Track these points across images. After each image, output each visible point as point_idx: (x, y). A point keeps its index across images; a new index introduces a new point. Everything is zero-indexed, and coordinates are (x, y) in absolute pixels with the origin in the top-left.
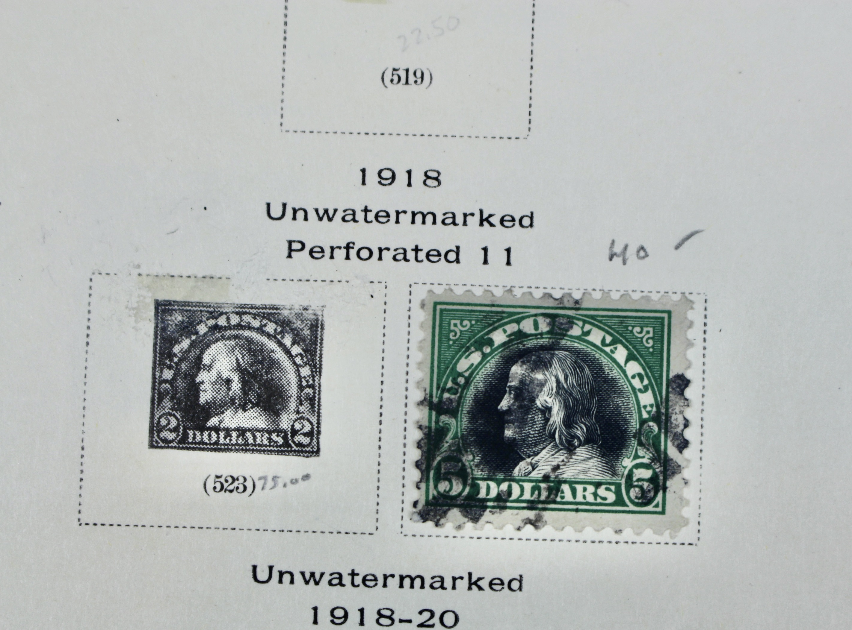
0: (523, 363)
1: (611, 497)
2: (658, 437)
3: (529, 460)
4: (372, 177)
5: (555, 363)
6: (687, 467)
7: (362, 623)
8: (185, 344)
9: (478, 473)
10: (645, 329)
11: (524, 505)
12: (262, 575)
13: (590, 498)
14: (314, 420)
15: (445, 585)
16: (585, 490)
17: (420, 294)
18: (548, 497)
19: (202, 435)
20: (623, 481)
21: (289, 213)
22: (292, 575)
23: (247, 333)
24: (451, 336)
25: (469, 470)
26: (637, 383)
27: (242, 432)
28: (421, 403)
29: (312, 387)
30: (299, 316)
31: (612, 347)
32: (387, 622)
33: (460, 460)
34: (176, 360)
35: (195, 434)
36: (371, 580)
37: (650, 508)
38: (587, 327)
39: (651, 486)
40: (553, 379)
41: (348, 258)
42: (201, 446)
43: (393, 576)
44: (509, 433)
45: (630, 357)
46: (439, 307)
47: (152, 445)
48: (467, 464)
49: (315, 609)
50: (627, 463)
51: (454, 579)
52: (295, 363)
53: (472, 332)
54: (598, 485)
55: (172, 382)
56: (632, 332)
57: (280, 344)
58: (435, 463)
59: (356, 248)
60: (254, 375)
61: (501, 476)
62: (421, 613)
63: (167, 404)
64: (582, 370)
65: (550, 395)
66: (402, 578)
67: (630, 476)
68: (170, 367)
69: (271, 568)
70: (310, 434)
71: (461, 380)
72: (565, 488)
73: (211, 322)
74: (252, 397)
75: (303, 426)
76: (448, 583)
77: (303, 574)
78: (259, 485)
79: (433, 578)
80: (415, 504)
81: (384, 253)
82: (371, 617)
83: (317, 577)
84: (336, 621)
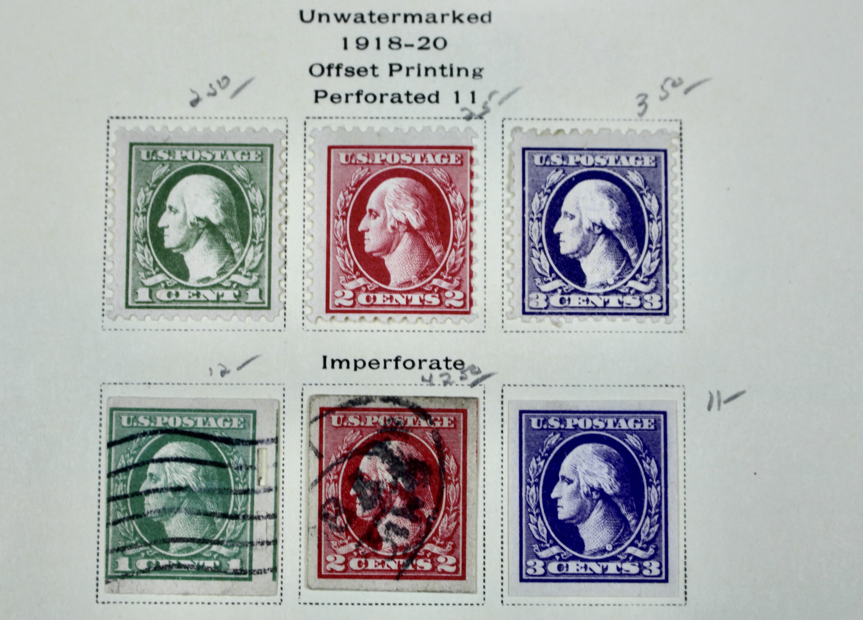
7: (378, 47)
12: (307, 17)
15: (437, 20)
22: (328, 17)
32: (396, 46)
36: (384, 18)
43: (399, 15)
49: (345, 40)
51: (443, 16)
62: (420, 39)
66: (406, 16)
69: (313, 12)
76: (439, 18)
77: (336, 15)
79: (428, 15)
82: (384, 43)
83: (346, 16)
84: (360, 47)
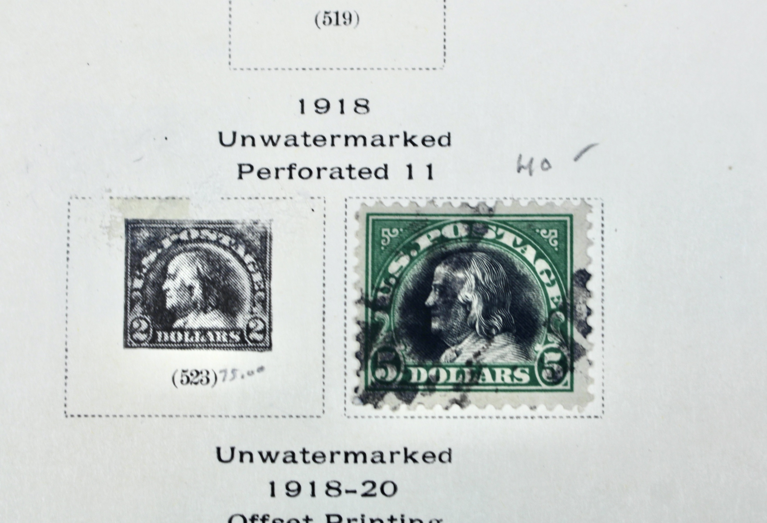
0: (446, 264)
1: (526, 378)
2: (564, 325)
3: (453, 348)
4: (310, 107)
5: (474, 263)
6: (591, 349)
7: (313, 495)
8: (152, 256)
9: (410, 361)
10: (551, 231)
11: (450, 387)
12: (226, 455)
13: (508, 380)
14: (266, 319)
15: (385, 459)
16: (503, 372)
17: (354, 207)
18: (471, 379)
19: (169, 335)
20: (536, 364)
21: (239, 140)
22: (251, 454)
23: (206, 246)
24: (383, 243)
25: (402, 359)
26: (545, 278)
27: (204, 331)
28: (359, 302)
29: (264, 290)
30: (250, 229)
31: (522, 248)
32: (335, 492)
33: (394, 350)
34: (145, 271)
35: (163, 335)
36: (320, 457)
37: (560, 386)
38: (500, 231)
39: (561, 367)
40: (473, 277)
41: (291, 177)
42: (169, 345)
43: (339, 453)
44: (435, 325)
45: (539, 256)
46: (371, 218)
47: (126, 346)
48: (400, 353)
49: (272, 484)
50: (539, 348)
51: (392, 454)
52: (248, 270)
53: (401, 238)
54: (514, 368)
55: (142, 290)
56: (539, 234)
57: (235, 254)
58: (372, 354)
59: (298, 168)
60: (213, 282)
61: (429, 363)
62: (364, 484)
63: (138, 309)
64: (497, 268)
65: (470, 291)
66: (347, 454)
67: (542, 359)
68: (140, 277)
69: (233, 449)
70: (263, 332)
71: (393, 281)
72: (486, 371)
73: (174, 237)
74: (212, 301)
75: (257, 325)
76: (387, 457)
77: (261, 453)
78: (220, 377)
79: (373, 453)
80: (356, 390)
81: (322, 172)
82: (320, 489)
83: (273, 455)
84: (291, 493)
